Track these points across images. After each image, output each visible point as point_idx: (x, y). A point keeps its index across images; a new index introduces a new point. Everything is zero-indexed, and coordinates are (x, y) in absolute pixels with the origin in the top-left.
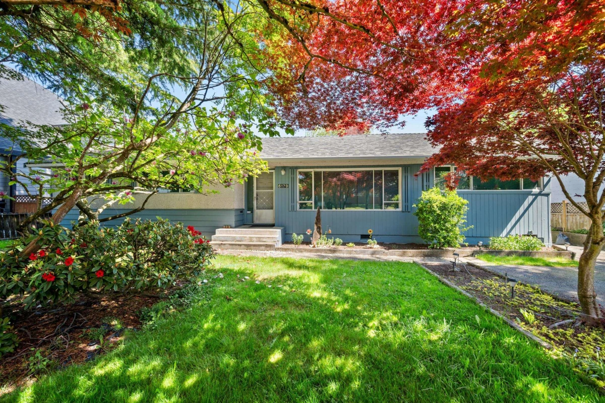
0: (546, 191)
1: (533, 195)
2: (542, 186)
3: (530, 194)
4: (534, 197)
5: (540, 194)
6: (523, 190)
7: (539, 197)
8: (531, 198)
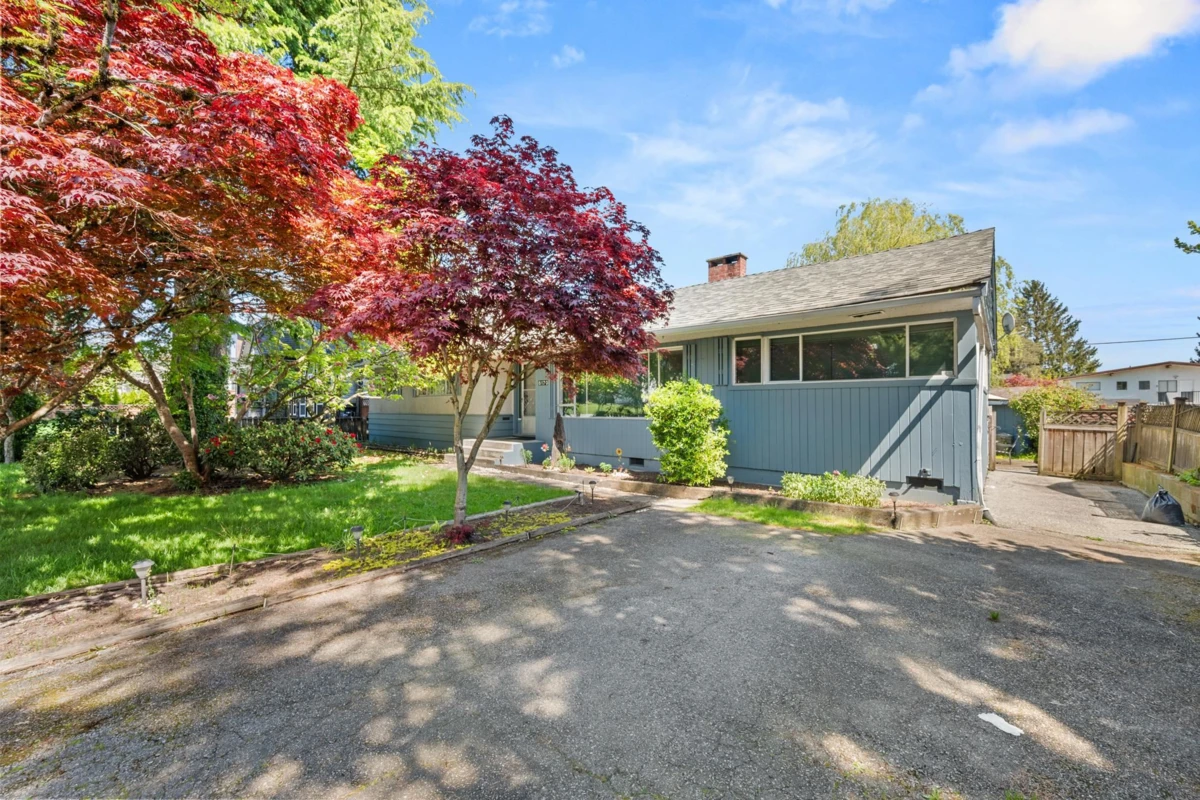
0: (962, 378)
1: (931, 388)
2: (955, 368)
3: (922, 386)
4: (934, 392)
5: (947, 386)
6: (908, 377)
7: (947, 393)
8: (925, 396)
